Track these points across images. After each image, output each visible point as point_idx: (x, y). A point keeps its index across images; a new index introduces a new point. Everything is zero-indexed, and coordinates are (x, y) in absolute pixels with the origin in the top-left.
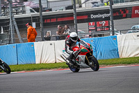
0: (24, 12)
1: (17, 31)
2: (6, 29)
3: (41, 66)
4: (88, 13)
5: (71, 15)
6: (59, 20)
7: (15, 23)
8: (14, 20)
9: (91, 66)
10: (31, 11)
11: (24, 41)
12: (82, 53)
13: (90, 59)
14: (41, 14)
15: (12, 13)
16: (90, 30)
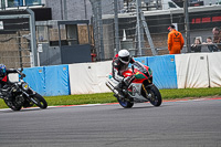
0: (159, 6)
2: (131, 33)
3: (186, 93)
6: (215, 20)
8: (143, 19)
9: (149, 100)
11: (160, 53)
12: (136, 80)
13: (149, 89)
14: (186, 10)
15: (140, 8)
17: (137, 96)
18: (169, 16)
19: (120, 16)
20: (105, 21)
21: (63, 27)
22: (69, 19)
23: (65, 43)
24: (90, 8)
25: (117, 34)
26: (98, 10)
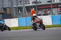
0: (29, 3)
1: (26, 12)
2: (21, 11)
4: (57, 4)
5: (50, 5)
6: (45, 7)
7: (25, 8)
8: (25, 7)
10: (32, 3)
11: (29, 16)
14: (37, 4)
15: (24, 4)
16: (58, 11)
17: (38, 27)
18: (32, 6)
19: (18, 6)
20: (14, 8)
21: (3, 9)
22: (4, 7)
23: (3, 13)
24: (10, 4)
25: (17, 11)
26: (12, 5)
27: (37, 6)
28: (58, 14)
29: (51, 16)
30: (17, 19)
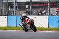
2: (12, 7)
13: (32, 26)
14: (31, 1)
16: (56, 12)
18: (25, 2)
25: (7, 7)
27: (31, 3)
28: (56, 15)
29: (47, 16)
30: (6, 17)
